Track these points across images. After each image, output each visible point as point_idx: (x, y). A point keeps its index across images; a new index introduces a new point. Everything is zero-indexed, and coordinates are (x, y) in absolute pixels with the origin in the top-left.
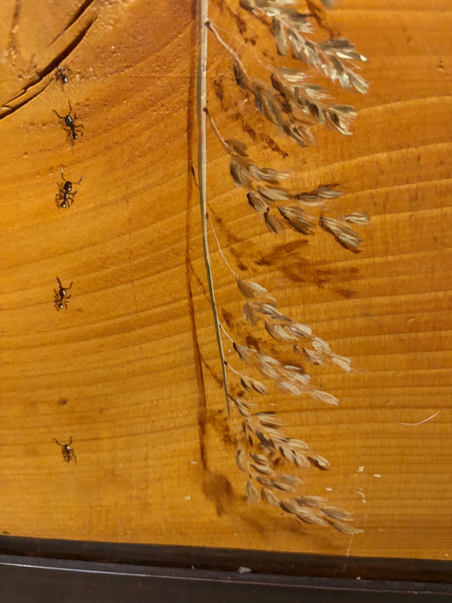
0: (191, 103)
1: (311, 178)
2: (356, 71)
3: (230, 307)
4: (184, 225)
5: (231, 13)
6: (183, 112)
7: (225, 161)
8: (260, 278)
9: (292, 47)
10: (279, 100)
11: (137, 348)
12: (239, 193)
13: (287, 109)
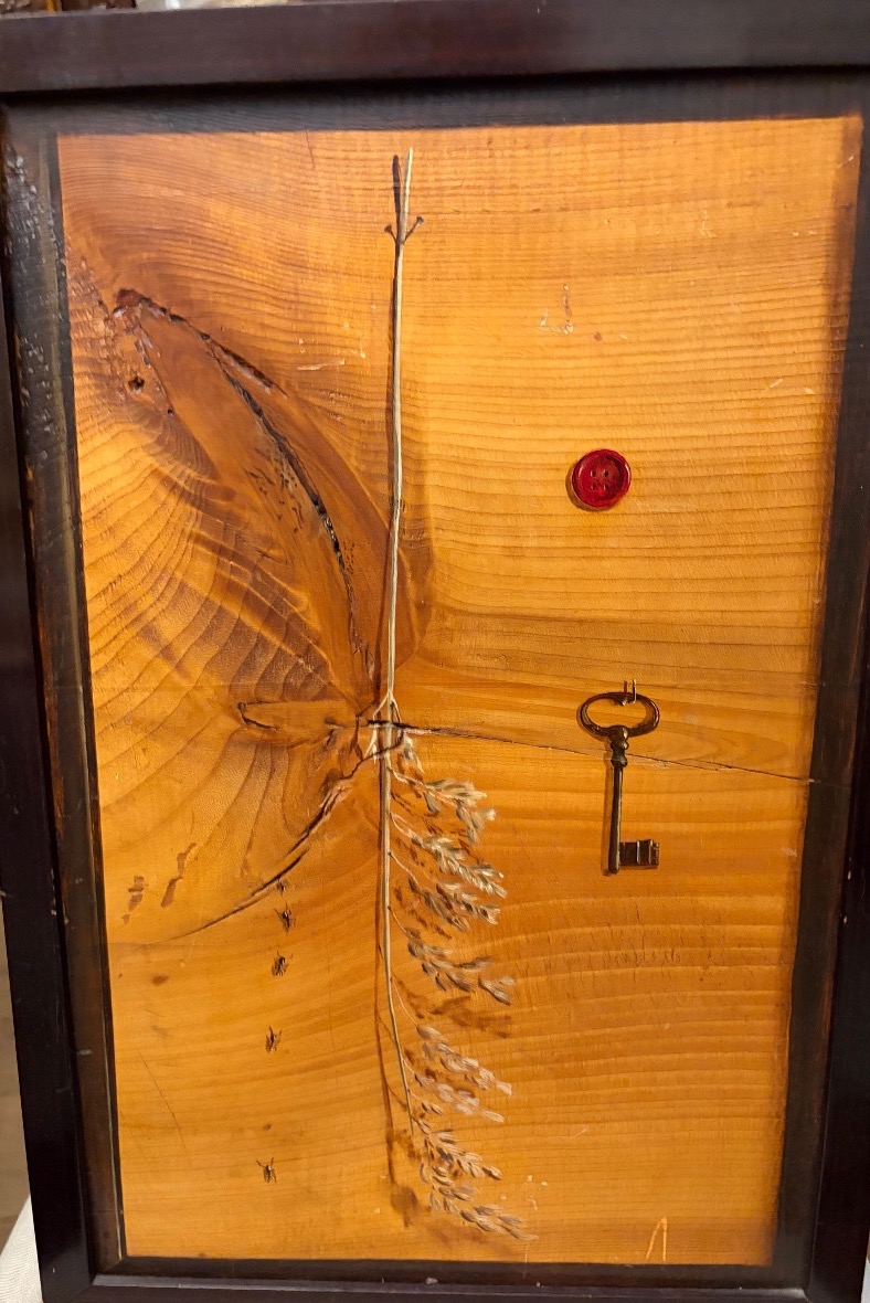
0: (378, 904)
1: (468, 953)
2: (497, 883)
3: (411, 1047)
4: (373, 986)
5: (406, 847)
6: (372, 910)
7: (404, 942)
8: (435, 1024)
9: (450, 868)
10: (444, 902)
11: (334, 1080)
12: (416, 963)
13: (449, 906)
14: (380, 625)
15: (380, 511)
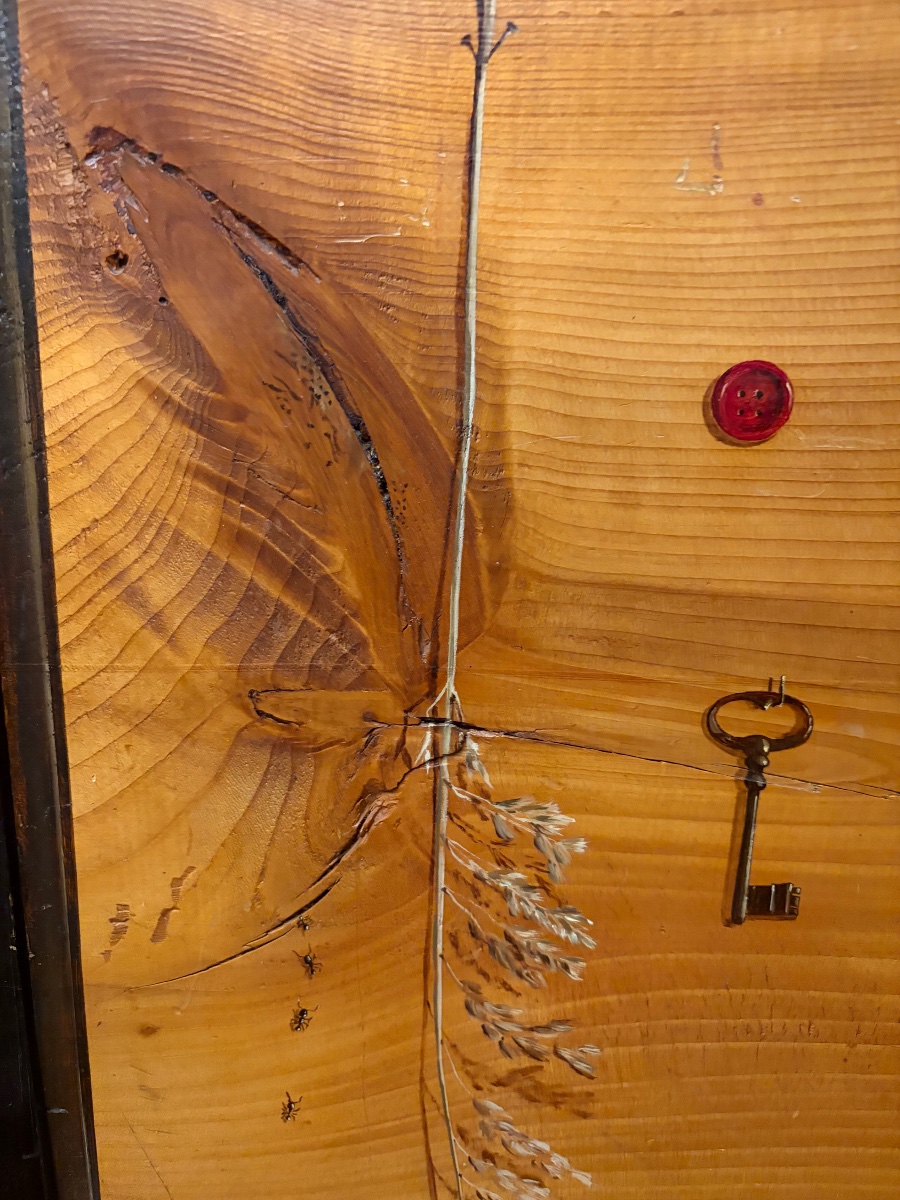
0: (428, 950)
1: (542, 1014)
2: (583, 931)
3: (465, 1124)
4: (419, 1048)
5: (466, 882)
6: (420, 958)
7: (461, 997)
8: (497, 1097)
9: (523, 910)
10: (512, 951)
11: (366, 1159)
12: (475, 1023)
13: (520, 958)
14: (440, 594)
15: (443, 441)
